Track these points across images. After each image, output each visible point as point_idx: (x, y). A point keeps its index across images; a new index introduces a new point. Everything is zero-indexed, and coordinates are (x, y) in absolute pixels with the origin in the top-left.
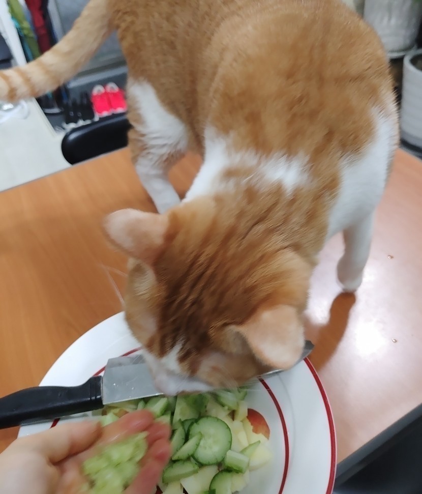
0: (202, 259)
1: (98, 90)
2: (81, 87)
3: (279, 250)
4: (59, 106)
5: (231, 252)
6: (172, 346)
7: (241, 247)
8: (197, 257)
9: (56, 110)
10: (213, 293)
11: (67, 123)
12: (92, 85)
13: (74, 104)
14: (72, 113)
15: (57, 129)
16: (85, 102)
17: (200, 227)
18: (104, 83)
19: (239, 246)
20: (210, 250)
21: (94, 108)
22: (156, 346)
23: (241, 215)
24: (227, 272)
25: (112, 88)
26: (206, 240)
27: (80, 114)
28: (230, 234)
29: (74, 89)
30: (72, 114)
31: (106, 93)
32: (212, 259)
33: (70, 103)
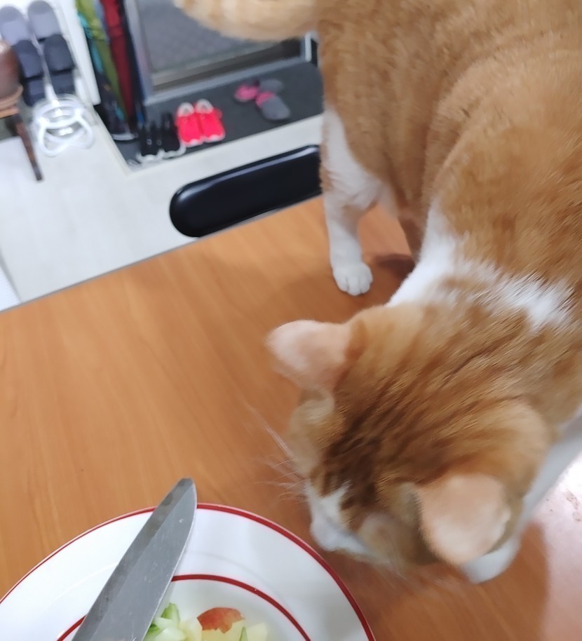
0: (394, 389)
1: (185, 110)
2: (161, 104)
3: (502, 400)
4: (132, 132)
5: (432, 387)
6: (337, 487)
7: (447, 386)
8: (388, 385)
9: (128, 136)
10: (396, 436)
11: (144, 155)
12: (177, 102)
13: (153, 127)
14: (150, 140)
15: (131, 163)
16: (168, 125)
17: (396, 347)
18: (192, 99)
19: (447, 382)
20: (406, 379)
21: (180, 135)
22: (320, 480)
23: (456, 339)
24: (422, 413)
25: (204, 107)
26: (403, 365)
27: (159, 142)
28: (435, 363)
29: (151, 106)
30: (150, 142)
31: (196, 115)
32: (406, 392)
33: (148, 126)
